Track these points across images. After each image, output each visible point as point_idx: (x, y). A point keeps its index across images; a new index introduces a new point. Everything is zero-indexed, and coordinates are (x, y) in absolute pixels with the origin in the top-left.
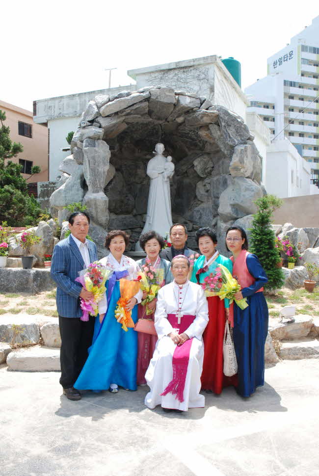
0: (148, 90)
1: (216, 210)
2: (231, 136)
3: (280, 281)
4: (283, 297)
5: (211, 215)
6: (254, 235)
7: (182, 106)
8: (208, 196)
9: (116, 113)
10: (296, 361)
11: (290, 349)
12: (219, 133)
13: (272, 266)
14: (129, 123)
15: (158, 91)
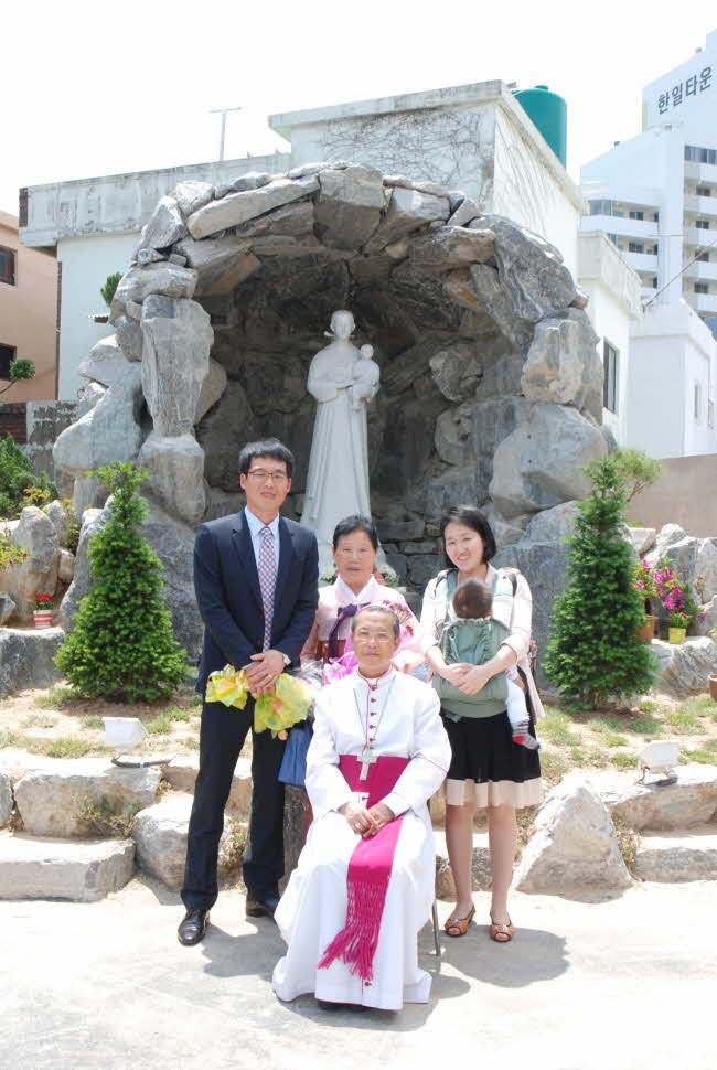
0: (313, 172)
1: (486, 487)
2: (529, 297)
3: (645, 675)
4: (650, 718)
5: (473, 499)
6: (579, 555)
7: (401, 215)
8: (466, 450)
9: (231, 231)
10: (678, 885)
11: (660, 854)
12: (496, 289)
13: (623, 636)
14: (266, 256)
15: (340, 176)
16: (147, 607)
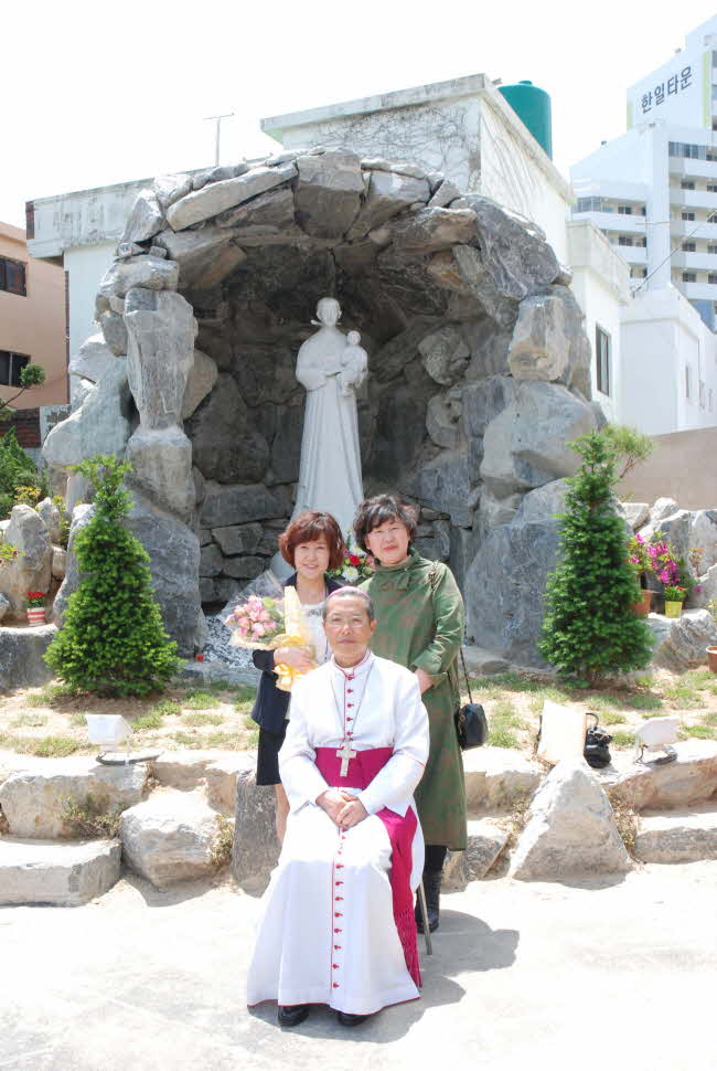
0: (290, 158)
1: (477, 468)
2: (511, 275)
3: (642, 650)
4: (649, 692)
5: (466, 481)
6: (570, 531)
7: (380, 199)
8: (457, 433)
9: (211, 221)
10: (680, 866)
11: (661, 835)
12: (479, 269)
13: (618, 611)
14: (249, 247)
15: (318, 162)
16: (136, 601)
